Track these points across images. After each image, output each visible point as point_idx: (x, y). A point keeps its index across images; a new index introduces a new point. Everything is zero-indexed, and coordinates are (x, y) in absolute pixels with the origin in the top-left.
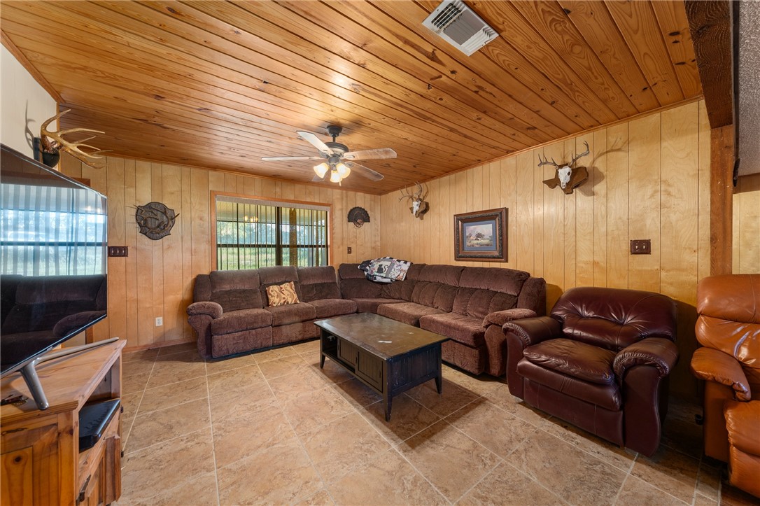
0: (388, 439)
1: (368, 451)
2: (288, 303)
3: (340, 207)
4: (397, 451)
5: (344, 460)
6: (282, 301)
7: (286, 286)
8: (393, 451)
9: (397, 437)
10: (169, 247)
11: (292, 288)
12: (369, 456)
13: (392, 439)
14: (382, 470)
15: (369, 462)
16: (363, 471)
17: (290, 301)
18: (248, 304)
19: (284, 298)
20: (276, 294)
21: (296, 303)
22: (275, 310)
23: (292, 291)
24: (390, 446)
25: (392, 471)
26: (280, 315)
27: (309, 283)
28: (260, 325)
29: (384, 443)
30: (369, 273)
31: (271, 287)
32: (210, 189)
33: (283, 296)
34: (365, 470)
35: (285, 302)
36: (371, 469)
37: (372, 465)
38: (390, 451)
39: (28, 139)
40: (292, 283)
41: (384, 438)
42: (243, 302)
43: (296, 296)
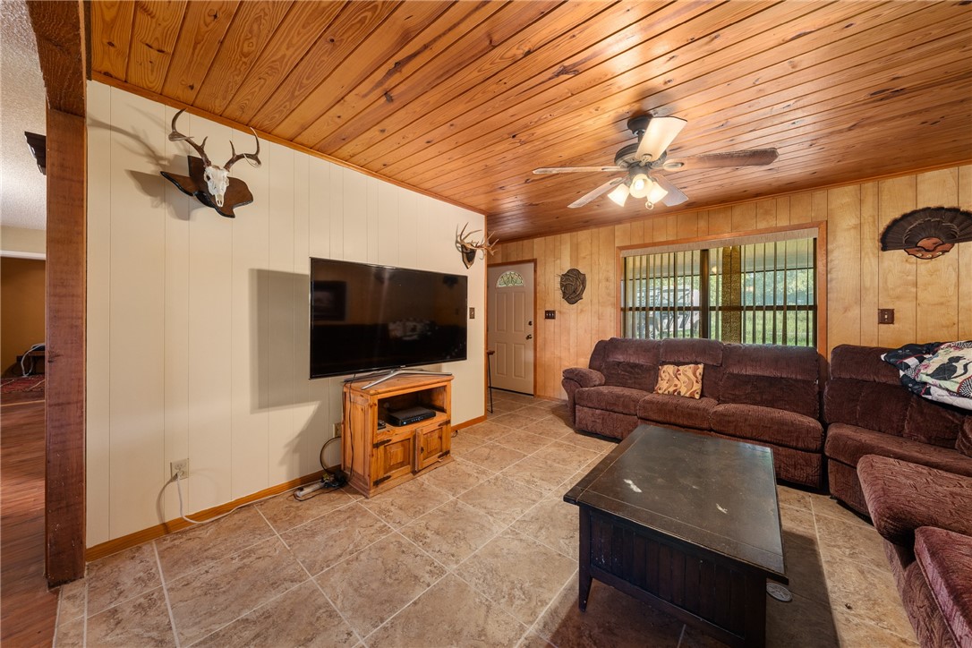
0: (543, 617)
1: (511, 598)
2: (679, 393)
3: (853, 221)
4: (525, 635)
5: (488, 577)
6: (671, 390)
7: (687, 370)
8: (522, 629)
9: (554, 629)
10: (582, 311)
11: (694, 374)
12: (503, 601)
13: (545, 625)
14: (486, 622)
15: (494, 603)
16: (477, 600)
17: (683, 391)
18: (635, 383)
19: (676, 386)
20: (667, 378)
21: (692, 397)
22: (660, 398)
23: (694, 379)
24: (531, 623)
25: (485, 635)
26: (647, 405)
27: (744, 372)
28: (621, 409)
29: (534, 614)
30: (910, 373)
31: (666, 366)
32: (616, 245)
33: (676, 382)
34: (481, 602)
35: (675, 391)
36: (484, 609)
37: (489, 607)
38: (521, 626)
39: (457, 247)
40: (701, 366)
41: (543, 613)
42: (630, 378)
43: (697, 387)
